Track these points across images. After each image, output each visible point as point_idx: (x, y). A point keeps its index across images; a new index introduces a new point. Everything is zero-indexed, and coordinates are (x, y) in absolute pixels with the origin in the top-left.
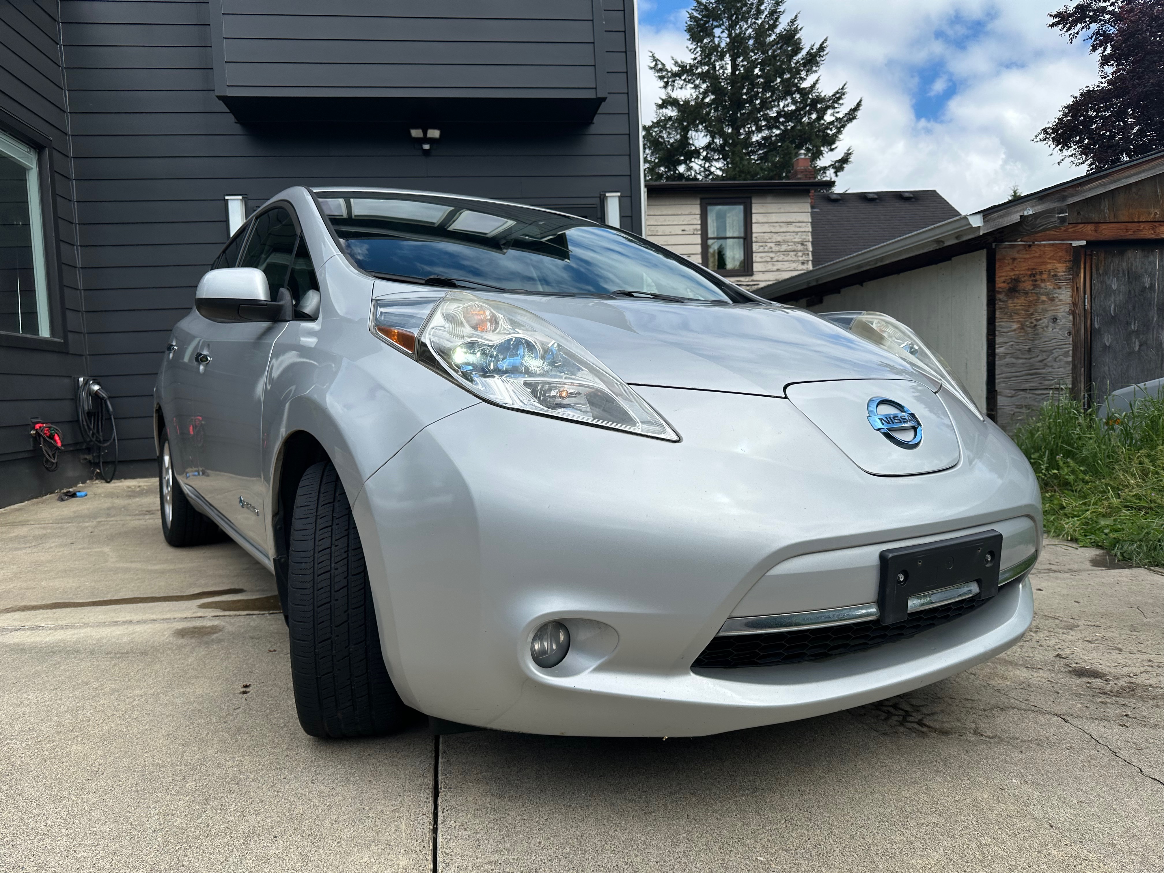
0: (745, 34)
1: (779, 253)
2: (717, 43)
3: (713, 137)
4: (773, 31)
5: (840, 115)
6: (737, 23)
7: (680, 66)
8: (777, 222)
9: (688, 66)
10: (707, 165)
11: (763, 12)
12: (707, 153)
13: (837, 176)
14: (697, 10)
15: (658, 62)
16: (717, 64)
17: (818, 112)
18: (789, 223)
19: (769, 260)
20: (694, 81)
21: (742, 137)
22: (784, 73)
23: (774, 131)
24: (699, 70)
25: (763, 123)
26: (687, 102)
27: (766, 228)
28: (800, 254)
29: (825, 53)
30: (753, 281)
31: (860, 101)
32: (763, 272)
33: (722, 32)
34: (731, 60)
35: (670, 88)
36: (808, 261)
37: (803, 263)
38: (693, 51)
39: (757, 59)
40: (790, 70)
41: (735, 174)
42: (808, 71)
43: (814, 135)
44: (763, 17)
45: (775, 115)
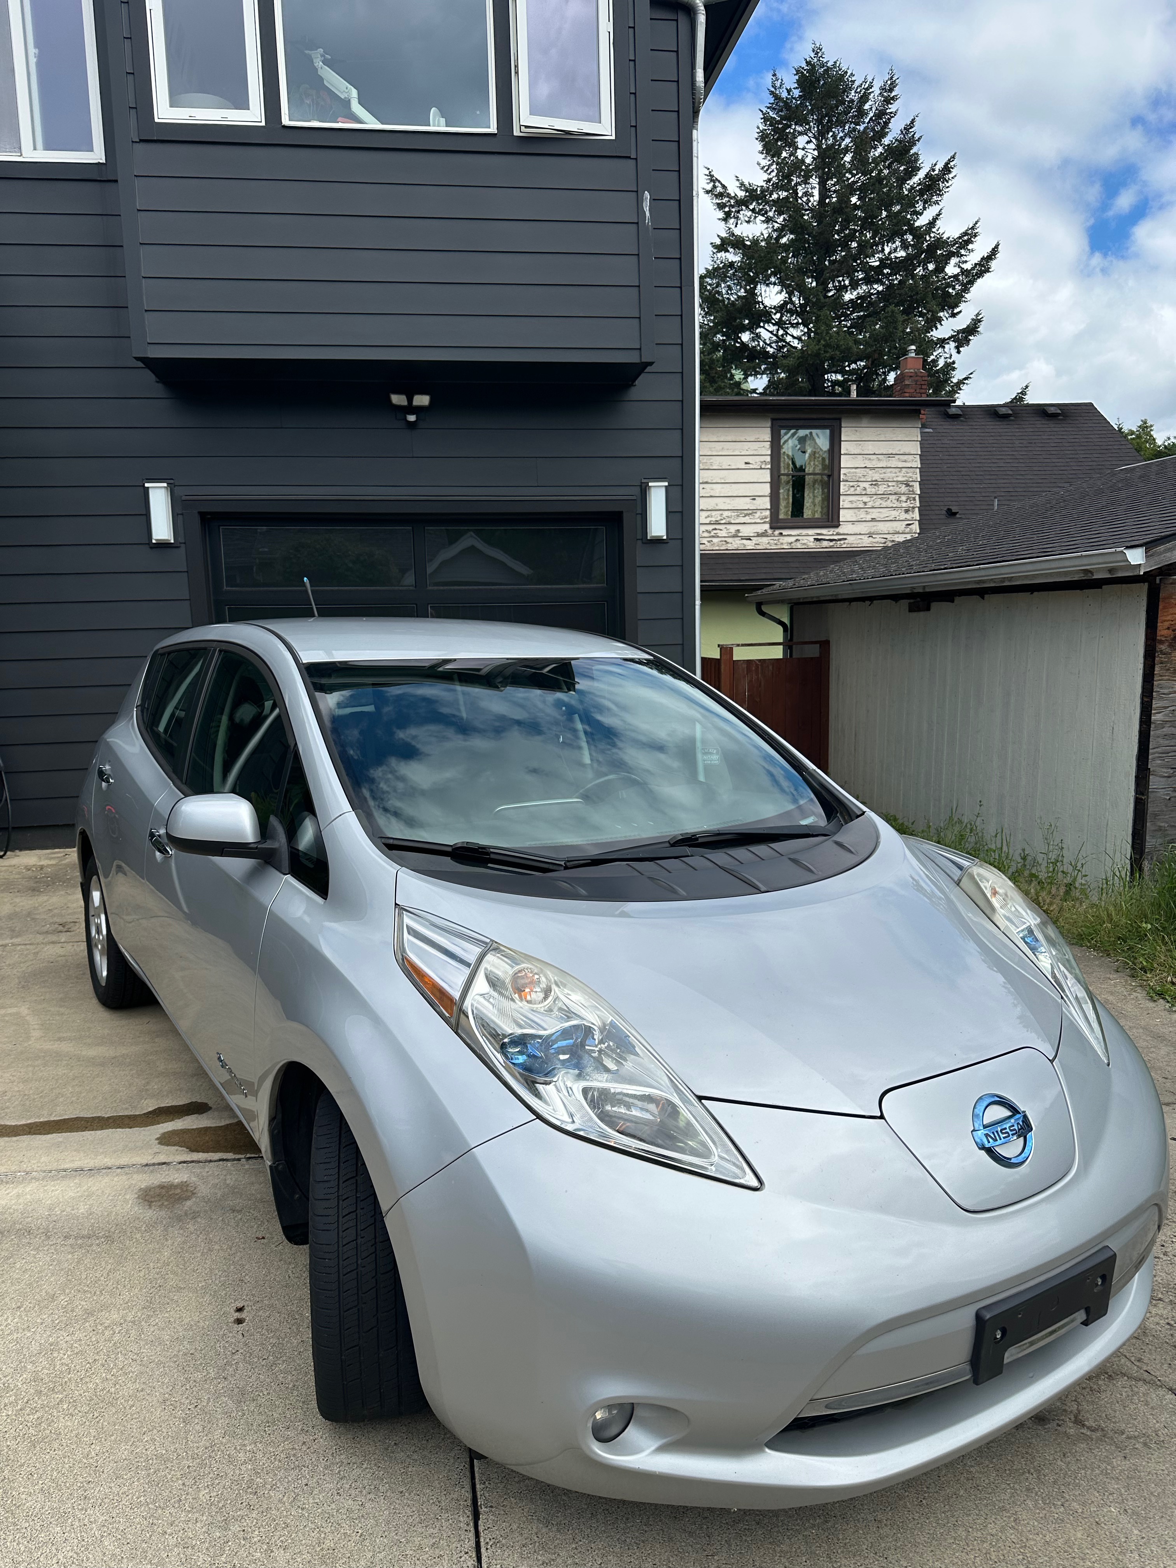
0: (840, 145)
1: (875, 497)
2: (800, 157)
3: (791, 294)
4: (880, 141)
5: (967, 266)
6: (829, 129)
7: (747, 190)
8: (874, 454)
9: (759, 189)
10: (781, 332)
11: (867, 114)
12: (782, 316)
13: (959, 352)
14: (774, 109)
15: (717, 184)
16: (800, 188)
17: (936, 262)
18: (890, 455)
19: (861, 505)
20: (766, 212)
21: (830, 294)
22: (891, 205)
23: (875, 286)
24: (775, 196)
25: (861, 275)
26: (755, 242)
27: (860, 462)
28: (904, 498)
29: (951, 176)
30: (838, 534)
31: (997, 246)
32: (853, 522)
33: (808, 142)
34: (819, 183)
35: (732, 221)
36: (913, 508)
37: (907, 511)
38: (766, 169)
39: (854, 183)
40: (900, 199)
41: (820, 349)
42: (925, 202)
43: (930, 296)
44: (867, 120)
45: (877, 263)
